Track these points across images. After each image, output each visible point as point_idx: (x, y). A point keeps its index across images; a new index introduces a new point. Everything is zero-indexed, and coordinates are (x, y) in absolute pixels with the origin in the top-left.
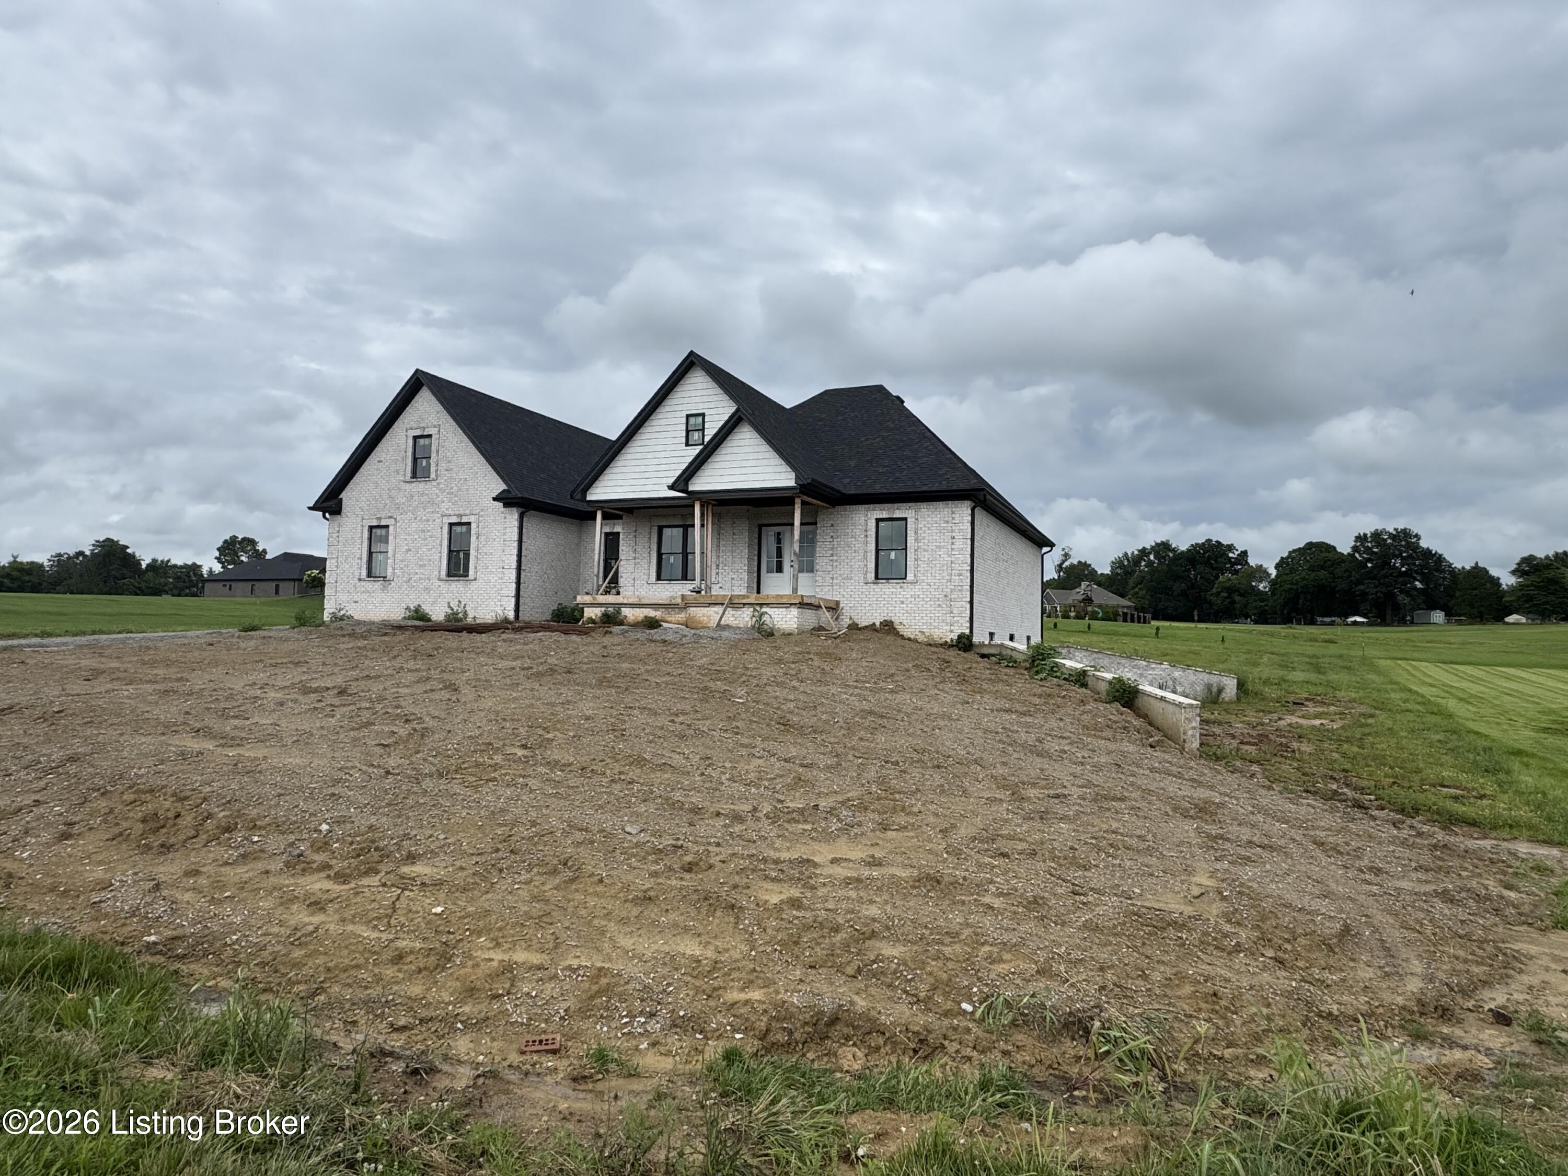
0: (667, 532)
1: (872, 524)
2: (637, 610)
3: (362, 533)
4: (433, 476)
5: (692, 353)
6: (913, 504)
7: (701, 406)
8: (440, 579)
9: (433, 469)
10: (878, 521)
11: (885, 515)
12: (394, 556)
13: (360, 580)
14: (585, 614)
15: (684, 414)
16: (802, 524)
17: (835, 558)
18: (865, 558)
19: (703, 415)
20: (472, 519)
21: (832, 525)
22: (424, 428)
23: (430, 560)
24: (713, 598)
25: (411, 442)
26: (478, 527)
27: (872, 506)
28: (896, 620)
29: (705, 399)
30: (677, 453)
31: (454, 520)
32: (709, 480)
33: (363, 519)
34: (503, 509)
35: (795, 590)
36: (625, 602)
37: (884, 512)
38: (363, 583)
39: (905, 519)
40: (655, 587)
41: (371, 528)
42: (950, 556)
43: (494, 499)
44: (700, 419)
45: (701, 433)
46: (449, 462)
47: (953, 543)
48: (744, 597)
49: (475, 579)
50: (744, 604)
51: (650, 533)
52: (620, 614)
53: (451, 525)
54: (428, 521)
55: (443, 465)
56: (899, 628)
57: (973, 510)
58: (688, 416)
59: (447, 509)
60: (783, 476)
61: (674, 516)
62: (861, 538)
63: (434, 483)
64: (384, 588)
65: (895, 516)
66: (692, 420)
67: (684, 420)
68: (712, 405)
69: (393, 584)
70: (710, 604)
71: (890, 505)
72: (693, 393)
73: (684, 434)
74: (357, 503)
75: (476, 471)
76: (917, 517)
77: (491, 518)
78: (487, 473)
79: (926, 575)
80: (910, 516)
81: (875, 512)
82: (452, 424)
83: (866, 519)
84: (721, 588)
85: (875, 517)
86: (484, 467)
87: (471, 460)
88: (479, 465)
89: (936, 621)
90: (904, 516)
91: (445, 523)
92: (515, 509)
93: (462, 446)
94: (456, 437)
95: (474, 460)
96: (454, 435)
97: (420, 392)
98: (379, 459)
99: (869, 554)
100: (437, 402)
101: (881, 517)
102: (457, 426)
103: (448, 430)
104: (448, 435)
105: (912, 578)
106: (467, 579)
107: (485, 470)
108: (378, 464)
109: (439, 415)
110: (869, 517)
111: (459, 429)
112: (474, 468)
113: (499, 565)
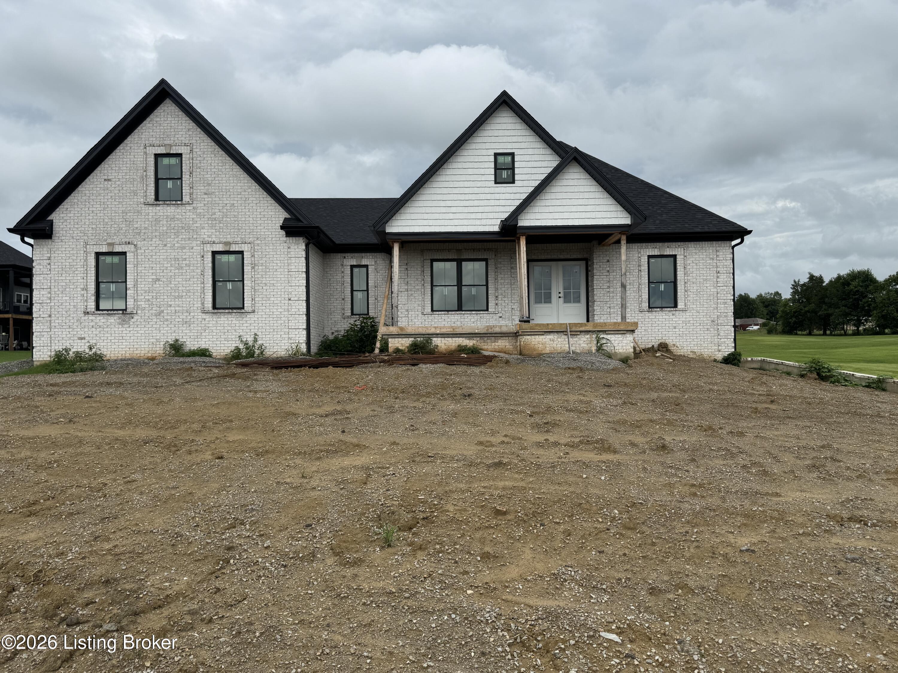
1: (645, 260)
3: (86, 260)
4: (186, 198)
6: (682, 243)
7: (509, 146)
8: (204, 312)
9: (186, 190)
10: (649, 257)
11: (656, 252)
12: (135, 285)
13: (86, 313)
15: (492, 152)
17: (611, 290)
18: (639, 290)
19: (512, 155)
20: (244, 248)
21: (608, 261)
22: (171, 146)
23: (189, 291)
25: (151, 160)
26: (253, 256)
27: (644, 244)
28: (670, 341)
29: (515, 139)
30: (487, 190)
31: (219, 248)
32: (538, 216)
33: (86, 244)
34: (285, 239)
35: (624, 318)
37: (656, 250)
38: (91, 317)
39: (675, 257)
40: (430, 317)
41: (98, 255)
42: (715, 287)
44: (509, 158)
45: (510, 172)
46: (209, 185)
47: (718, 277)
48: (581, 325)
49: (254, 312)
50: (581, 332)
53: (214, 253)
54: (184, 248)
55: (200, 189)
56: (672, 349)
58: (496, 155)
59: (209, 236)
61: (449, 250)
62: (636, 273)
63: (188, 207)
64: (123, 323)
65: (665, 254)
66: (501, 159)
67: (492, 159)
68: (523, 145)
69: (136, 317)
71: (661, 244)
72: (501, 133)
73: (492, 171)
74: (76, 226)
75: (246, 196)
76: (685, 254)
77: (271, 247)
78: (262, 199)
79: (695, 304)
80: (679, 253)
81: (647, 250)
82: (209, 144)
83: (640, 255)
84: (500, 317)
85: (648, 254)
86: (257, 193)
87: (238, 184)
88: (250, 190)
89: (706, 343)
90: (674, 254)
91: (208, 251)
92: (301, 238)
93: (226, 169)
94: (217, 159)
95: (242, 185)
96: (213, 155)
97: (162, 105)
98: (106, 177)
99: (643, 286)
100: (188, 118)
101: (653, 254)
102: (217, 147)
103: (205, 150)
104: (205, 156)
105: (683, 307)
106: (243, 311)
107: (258, 196)
108: (106, 183)
109: (191, 133)
110: (642, 254)
111: (220, 150)
112: (243, 193)
113: (283, 296)
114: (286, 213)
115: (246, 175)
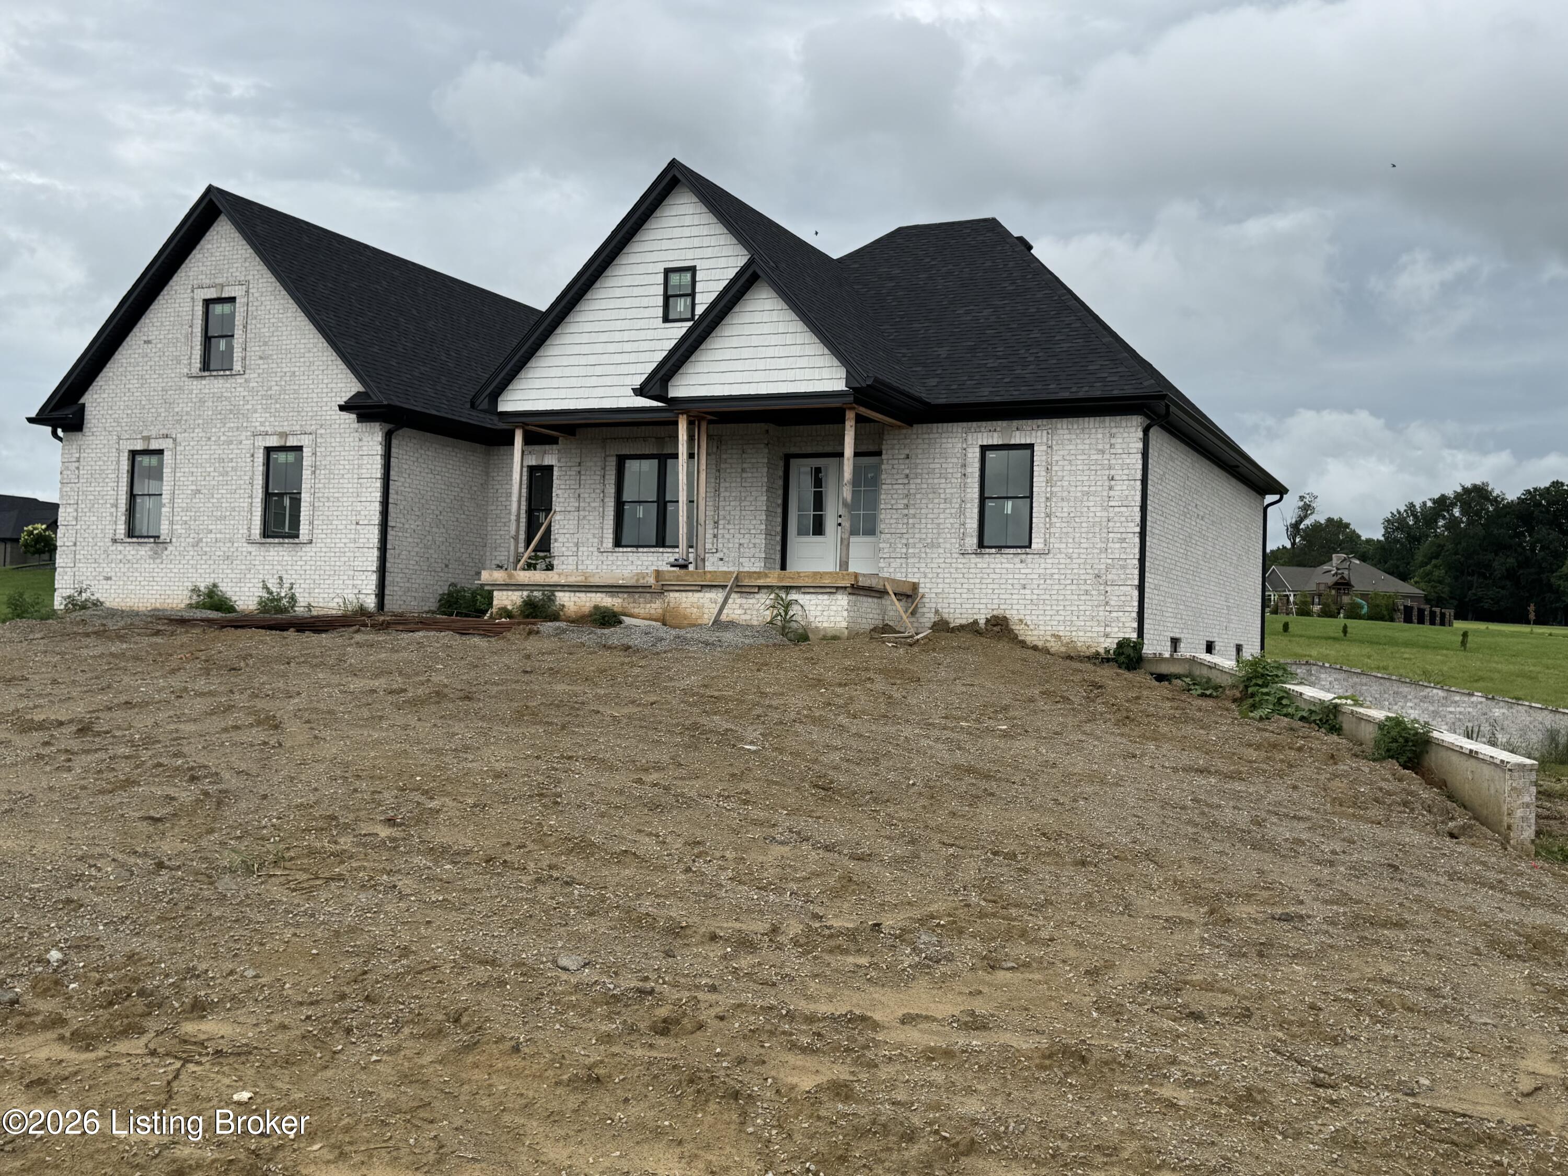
0: (632, 467)
1: (974, 455)
2: (582, 595)
3: (118, 462)
4: (237, 367)
5: (673, 164)
6: (1045, 421)
7: (690, 254)
8: (251, 542)
9: (237, 354)
10: (984, 449)
11: (996, 440)
12: (172, 501)
13: (115, 541)
14: (495, 602)
15: (661, 268)
16: (856, 454)
17: (912, 511)
18: (962, 512)
19: (693, 270)
20: (304, 441)
21: (908, 457)
22: (222, 286)
23: (234, 509)
24: (709, 576)
25: (199, 309)
26: (315, 454)
27: (975, 424)
28: (1013, 615)
29: (696, 242)
30: (650, 334)
31: (274, 442)
32: (703, 379)
33: (119, 439)
34: (356, 425)
35: (844, 564)
36: (563, 582)
37: (996, 435)
38: (120, 547)
39: (1031, 447)
40: (612, 557)
41: (133, 454)
42: (1106, 509)
43: (342, 408)
44: (688, 276)
45: (689, 300)
46: (265, 344)
47: (1111, 488)
48: (759, 575)
49: (311, 542)
50: (760, 587)
51: (604, 469)
52: (554, 601)
53: (269, 450)
54: (231, 442)
55: (255, 350)
56: (1016, 628)
57: (1146, 431)
58: (667, 272)
59: (262, 424)
60: (826, 373)
61: (645, 439)
62: (957, 479)
63: (240, 380)
64: (156, 555)
65: (1013, 442)
66: (674, 279)
67: (660, 278)
68: (708, 252)
69: (170, 548)
70: (702, 586)
71: (1005, 424)
72: (677, 232)
73: (660, 301)
74: (110, 412)
75: (311, 359)
76: (1050, 442)
77: (338, 440)
78: (330, 363)
79: (1064, 540)
80: (1039, 441)
81: (980, 435)
82: (270, 280)
83: (965, 446)
84: (721, 559)
85: (980, 443)
86: (325, 354)
87: (302, 341)
88: (315, 350)
89: (1081, 618)
90: (1028, 442)
91: (259, 448)
92: (377, 424)
93: (287, 317)
94: (277, 302)
95: (306, 341)
96: (273, 298)
97: (215, 224)
98: (145, 338)
99: (969, 505)
100: (244, 242)
101: (990, 443)
102: (278, 284)
103: (264, 290)
104: (263, 299)
105: (1041, 546)
106: (296, 541)
107: (325, 358)
108: (146, 346)
109: (247, 264)
110: (970, 442)
111: (282, 288)
112: (307, 355)
113: (349, 517)
114: (359, 385)
115: (312, 327)
